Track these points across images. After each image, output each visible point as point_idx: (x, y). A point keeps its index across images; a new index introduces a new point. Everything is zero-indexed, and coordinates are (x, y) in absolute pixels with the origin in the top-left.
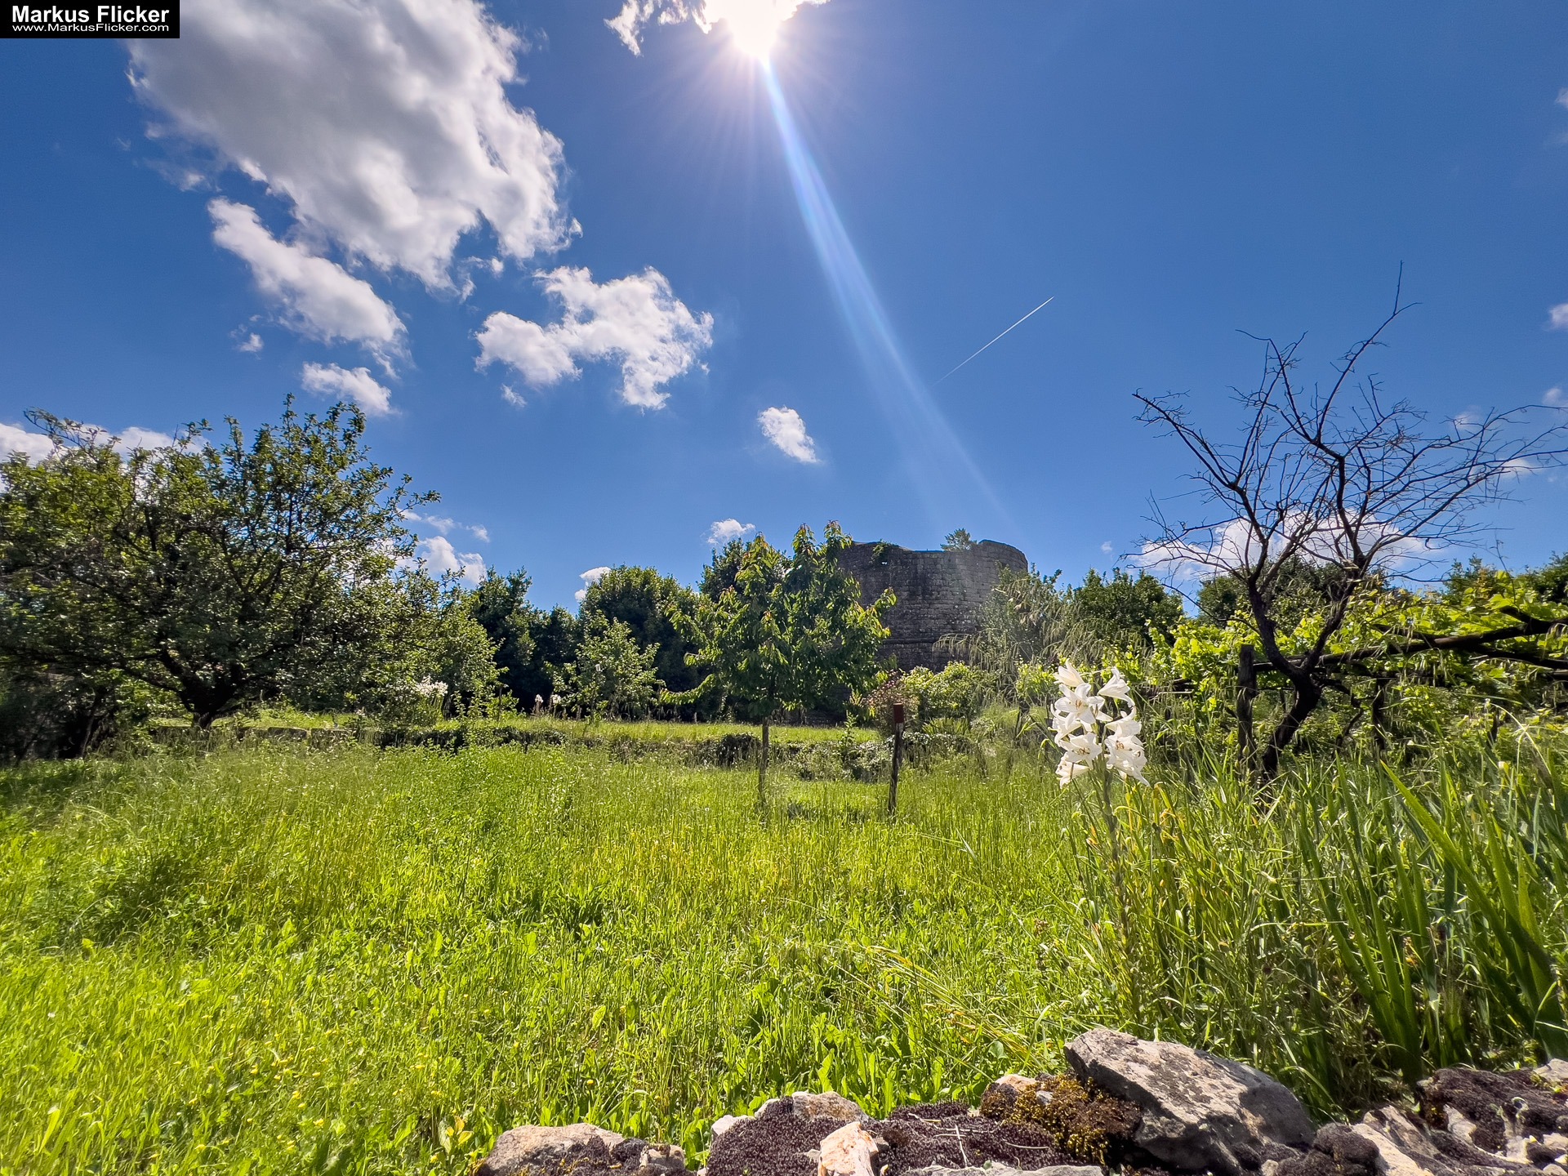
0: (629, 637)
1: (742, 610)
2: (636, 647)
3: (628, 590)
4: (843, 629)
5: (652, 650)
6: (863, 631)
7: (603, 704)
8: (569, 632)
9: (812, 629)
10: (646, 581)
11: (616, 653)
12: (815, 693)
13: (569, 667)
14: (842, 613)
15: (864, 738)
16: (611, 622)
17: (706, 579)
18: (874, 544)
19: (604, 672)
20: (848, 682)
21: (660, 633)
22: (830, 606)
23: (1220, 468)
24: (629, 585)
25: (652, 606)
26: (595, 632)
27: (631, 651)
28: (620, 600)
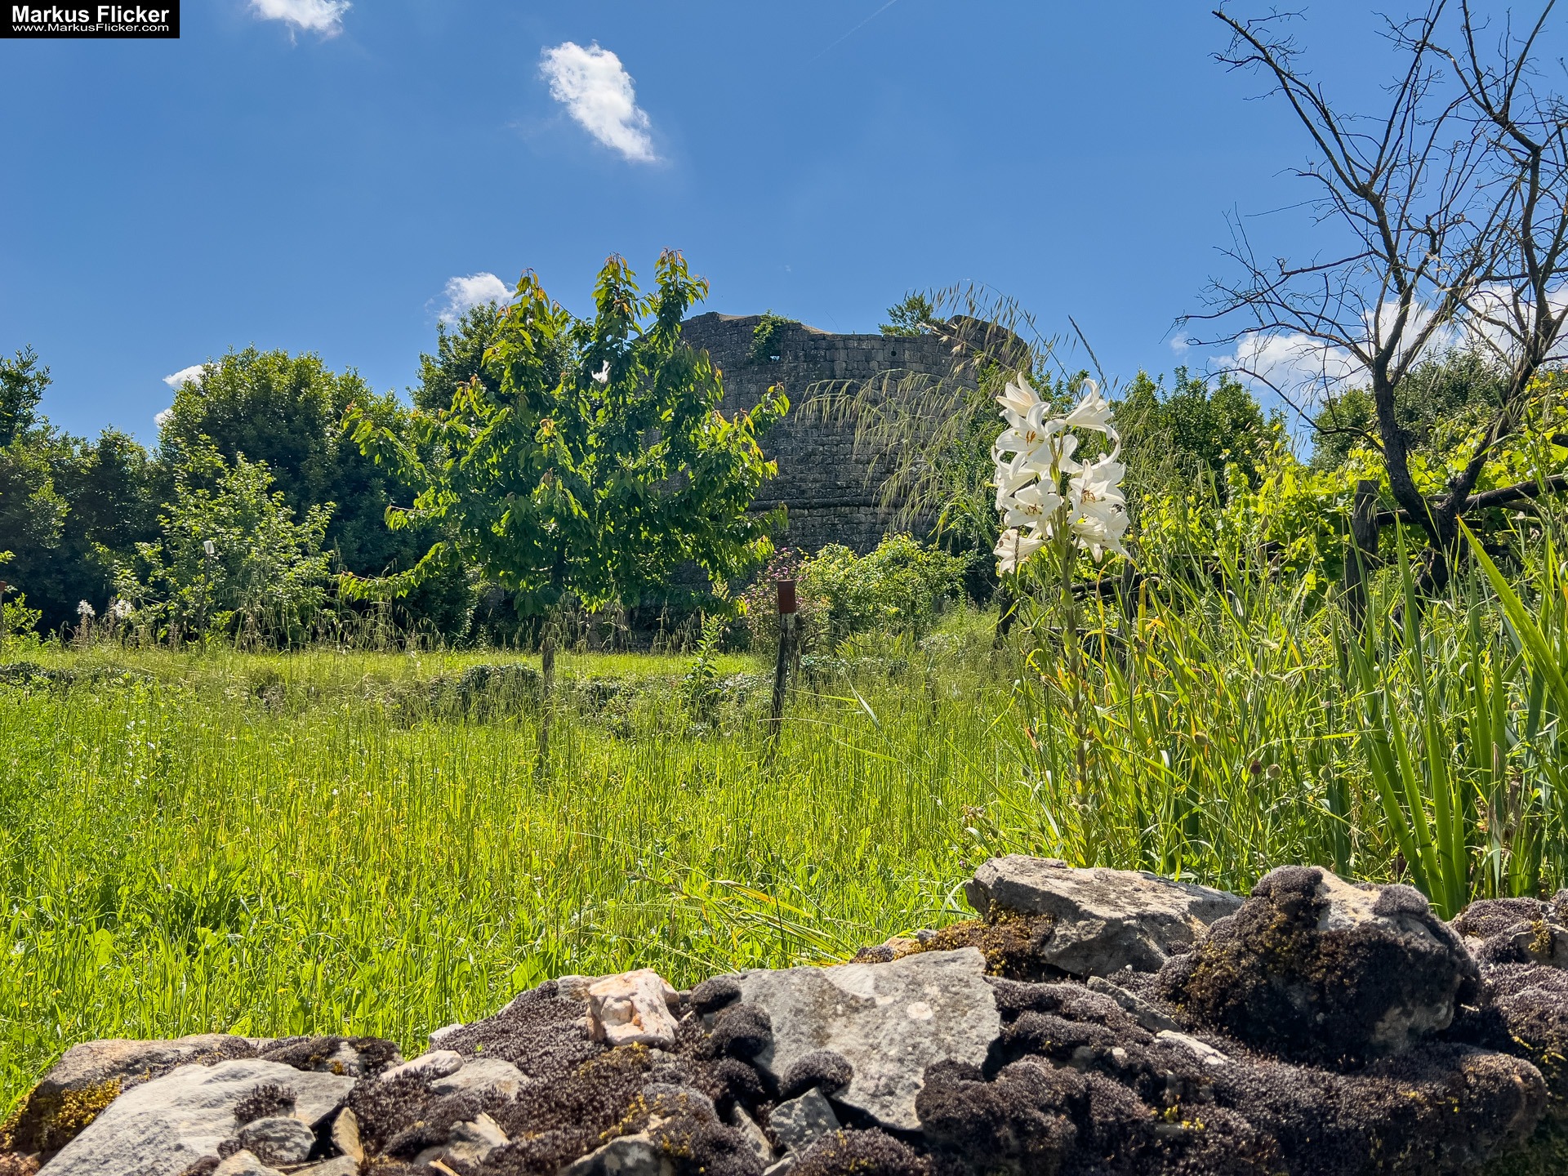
0: (271, 489)
1: (496, 419)
2: (287, 510)
3: (263, 398)
4: (690, 458)
5: (320, 516)
6: (725, 461)
7: (223, 618)
8: (143, 483)
9: (635, 456)
10: (301, 382)
11: (246, 523)
12: (639, 576)
13: (146, 550)
14: (688, 429)
15: (732, 670)
16: (231, 462)
17: (428, 382)
18: (756, 320)
19: (223, 560)
20: (702, 557)
21: (335, 485)
22: (667, 415)
23: (1347, 158)
24: (267, 388)
25: (318, 434)
26: (196, 481)
27: (278, 519)
28: (249, 418)
